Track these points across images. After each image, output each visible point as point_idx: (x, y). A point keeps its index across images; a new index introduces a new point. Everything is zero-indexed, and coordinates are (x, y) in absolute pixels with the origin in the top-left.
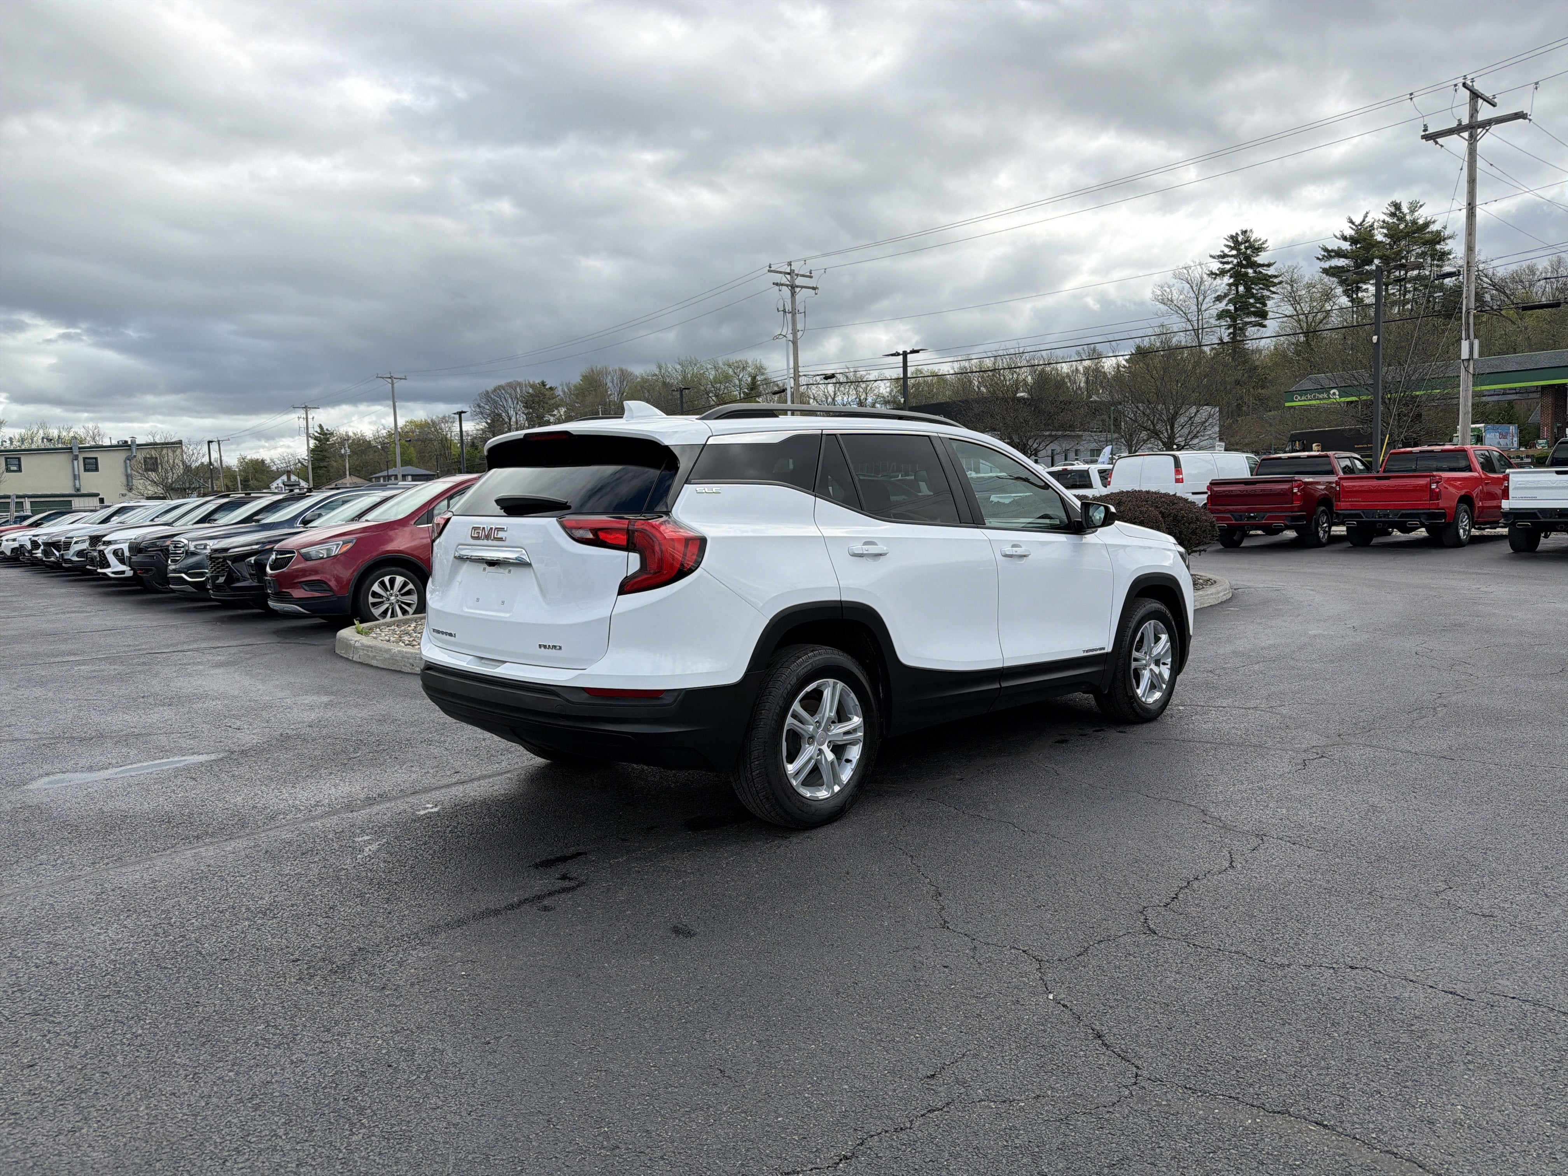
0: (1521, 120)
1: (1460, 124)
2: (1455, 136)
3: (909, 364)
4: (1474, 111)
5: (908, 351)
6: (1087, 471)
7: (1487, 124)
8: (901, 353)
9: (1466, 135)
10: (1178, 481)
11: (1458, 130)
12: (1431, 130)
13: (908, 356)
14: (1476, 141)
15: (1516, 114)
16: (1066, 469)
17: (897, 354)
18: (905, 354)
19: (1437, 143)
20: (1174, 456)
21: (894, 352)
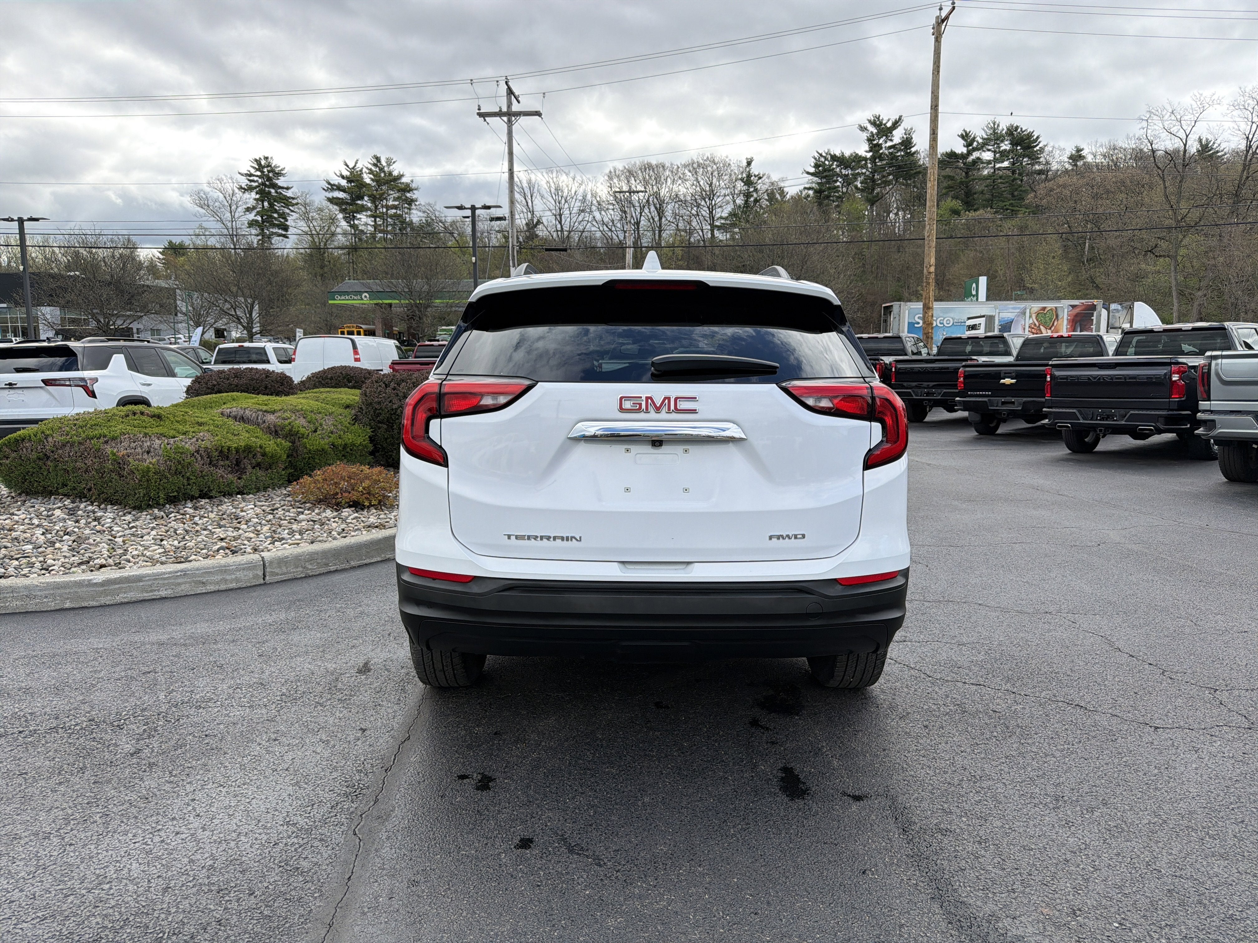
0: (537, 117)
1: (501, 110)
2: (498, 118)
3: (26, 231)
4: (510, 105)
5: (25, 218)
6: (264, 349)
7: (519, 114)
8: (16, 218)
9: (505, 119)
10: (357, 360)
11: (500, 114)
12: (482, 111)
13: (25, 223)
14: (512, 125)
15: (536, 112)
16: (242, 346)
17: (11, 220)
18: (21, 221)
19: (485, 120)
20: (351, 339)
21: (7, 217)
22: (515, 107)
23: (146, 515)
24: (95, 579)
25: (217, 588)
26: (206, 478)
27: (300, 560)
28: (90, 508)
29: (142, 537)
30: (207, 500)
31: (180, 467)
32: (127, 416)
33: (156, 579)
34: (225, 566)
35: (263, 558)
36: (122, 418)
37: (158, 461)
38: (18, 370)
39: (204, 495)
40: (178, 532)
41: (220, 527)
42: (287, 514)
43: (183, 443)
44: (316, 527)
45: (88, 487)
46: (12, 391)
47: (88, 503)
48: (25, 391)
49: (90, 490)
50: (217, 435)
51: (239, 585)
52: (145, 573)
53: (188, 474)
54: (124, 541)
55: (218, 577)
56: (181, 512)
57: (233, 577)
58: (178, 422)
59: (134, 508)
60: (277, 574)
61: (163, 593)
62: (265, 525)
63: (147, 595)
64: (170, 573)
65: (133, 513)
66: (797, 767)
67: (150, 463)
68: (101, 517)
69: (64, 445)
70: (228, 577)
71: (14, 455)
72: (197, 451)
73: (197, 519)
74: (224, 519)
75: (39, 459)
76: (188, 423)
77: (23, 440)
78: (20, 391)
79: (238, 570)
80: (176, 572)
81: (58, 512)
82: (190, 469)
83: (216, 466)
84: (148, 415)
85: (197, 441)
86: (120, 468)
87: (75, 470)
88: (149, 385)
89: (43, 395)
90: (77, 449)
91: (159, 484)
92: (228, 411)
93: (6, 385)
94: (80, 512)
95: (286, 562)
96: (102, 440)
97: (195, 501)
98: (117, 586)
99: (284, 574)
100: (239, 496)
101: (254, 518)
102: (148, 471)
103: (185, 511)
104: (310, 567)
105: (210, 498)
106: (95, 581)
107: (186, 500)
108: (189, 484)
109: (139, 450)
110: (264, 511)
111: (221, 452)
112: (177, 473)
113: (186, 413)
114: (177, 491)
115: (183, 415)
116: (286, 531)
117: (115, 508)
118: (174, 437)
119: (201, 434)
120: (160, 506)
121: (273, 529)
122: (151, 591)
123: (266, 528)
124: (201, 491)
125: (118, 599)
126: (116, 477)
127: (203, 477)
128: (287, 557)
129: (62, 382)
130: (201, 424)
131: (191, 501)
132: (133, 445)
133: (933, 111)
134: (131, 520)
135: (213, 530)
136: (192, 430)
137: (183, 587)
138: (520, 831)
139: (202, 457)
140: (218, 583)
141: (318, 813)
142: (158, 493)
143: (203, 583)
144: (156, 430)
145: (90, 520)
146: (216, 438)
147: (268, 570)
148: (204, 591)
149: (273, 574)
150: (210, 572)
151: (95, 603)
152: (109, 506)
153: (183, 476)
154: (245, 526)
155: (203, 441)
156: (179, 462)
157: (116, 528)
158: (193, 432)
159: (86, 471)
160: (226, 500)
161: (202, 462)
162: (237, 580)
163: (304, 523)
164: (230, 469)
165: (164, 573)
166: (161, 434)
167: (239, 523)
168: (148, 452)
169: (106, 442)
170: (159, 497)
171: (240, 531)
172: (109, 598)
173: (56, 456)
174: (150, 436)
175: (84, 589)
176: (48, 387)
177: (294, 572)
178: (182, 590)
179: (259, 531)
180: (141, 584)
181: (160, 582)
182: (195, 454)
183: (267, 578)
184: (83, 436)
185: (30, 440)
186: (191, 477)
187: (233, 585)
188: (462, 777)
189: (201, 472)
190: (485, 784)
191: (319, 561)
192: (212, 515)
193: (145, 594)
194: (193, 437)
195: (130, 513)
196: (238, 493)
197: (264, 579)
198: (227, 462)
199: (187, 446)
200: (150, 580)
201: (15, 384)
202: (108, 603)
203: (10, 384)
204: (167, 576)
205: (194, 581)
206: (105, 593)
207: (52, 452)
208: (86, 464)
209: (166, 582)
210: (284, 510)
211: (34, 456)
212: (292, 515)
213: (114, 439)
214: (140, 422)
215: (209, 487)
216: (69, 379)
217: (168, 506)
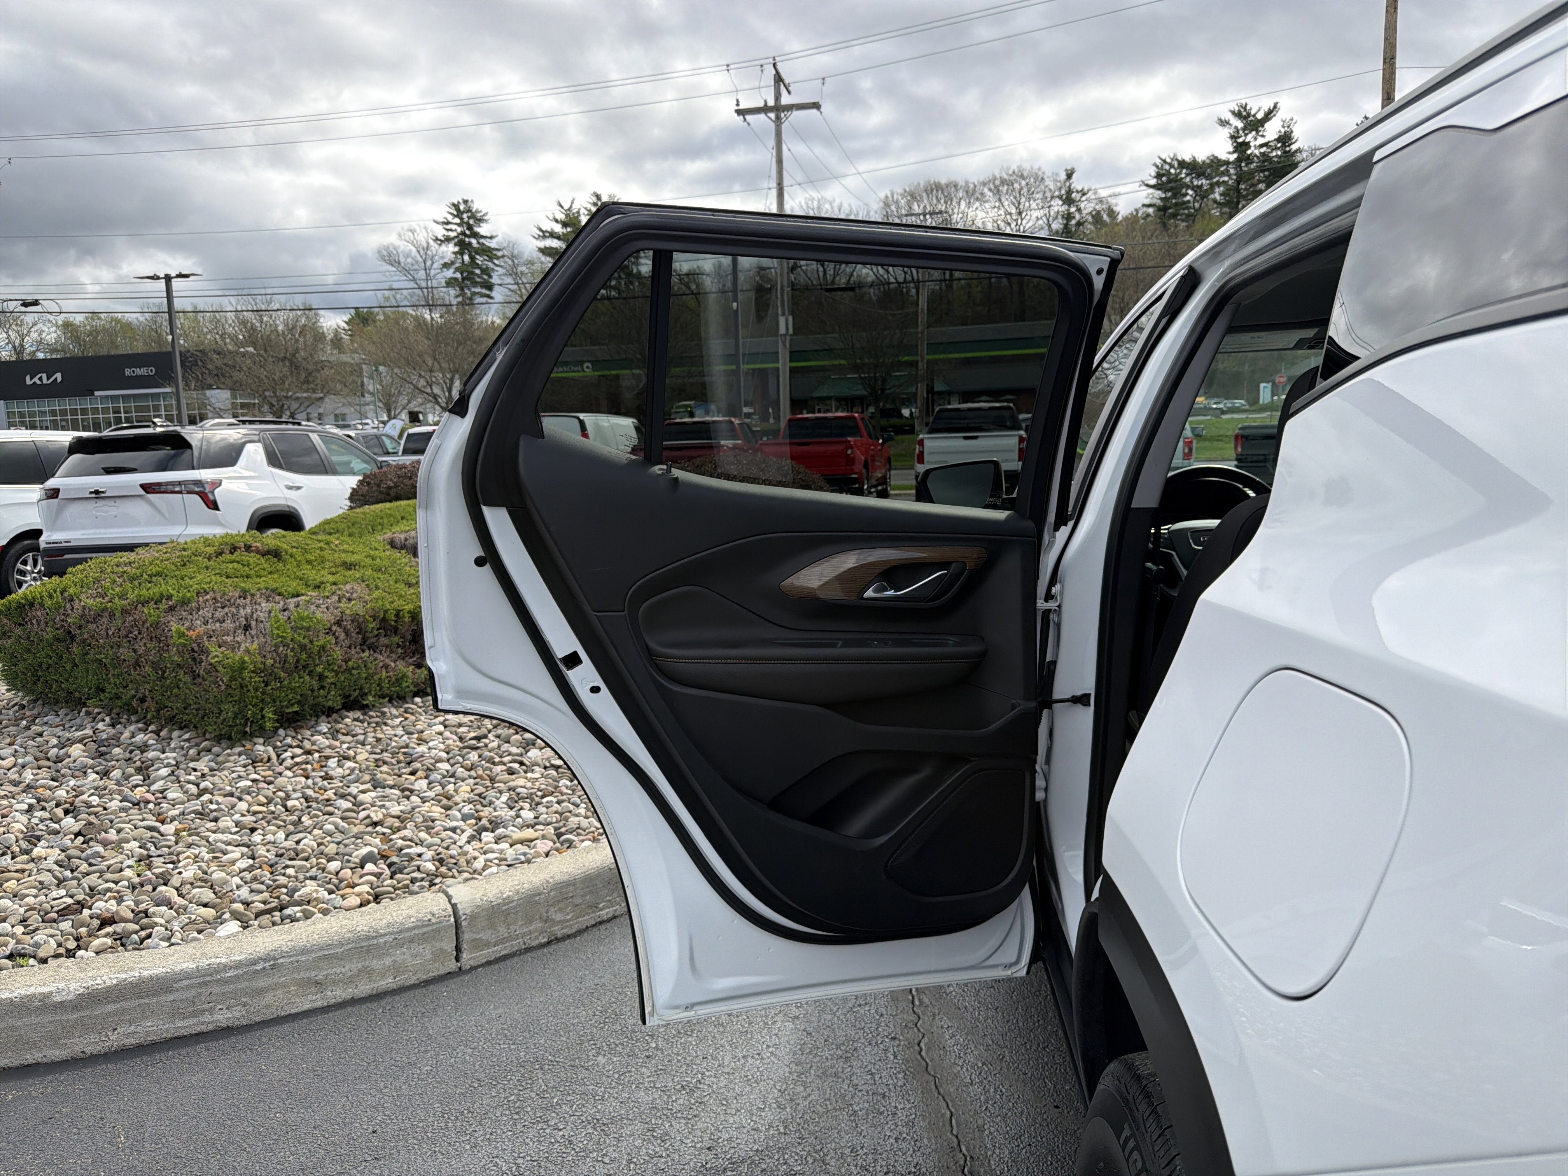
0: (814, 111)
1: (766, 105)
2: (763, 115)
3: (175, 294)
4: (778, 96)
5: (173, 275)
7: (790, 108)
8: (162, 276)
9: (772, 115)
11: (765, 109)
12: (741, 107)
13: (173, 280)
14: (781, 123)
15: (814, 103)
17: (155, 278)
18: (168, 278)
19: (745, 120)
21: (152, 275)
22: (786, 100)
23: (240, 755)
24: (58, 992)
25: (348, 993)
26: (354, 672)
27: (537, 903)
28: (140, 738)
29: (216, 820)
30: (358, 714)
31: (304, 656)
32: (220, 554)
33: (206, 984)
34: (368, 938)
35: (454, 906)
36: (209, 559)
37: (261, 647)
38: (108, 471)
39: (352, 704)
40: (290, 804)
41: (376, 785)
42: (506, 746)
43: (313, 607)
44: (562, 783)
45: (140, 695)
46: (100, 503)
47: (140, 725)
48: (118, 501)
49: (143, 700)
50: (377, 588)
51: (404, 979)
52: (178, 968)
53: (319, 669)
54: (177, 833)
55: (351, 967)
56: (307, 745)
57: (388, 961)
58: (309, 562)
59: (218, 739)
60: (488, 945)
61: (223, 1017)
62: (463, 780)
63: (185, 1026)
64: (238, 965)
65: (216, 749)
67: (247, 651)
68: (153, 761)
69: (99, 615)
70: (376, 964)
71: (18, 631)
72: (338, 623)
73: (332, 763)
74: (385, 763)
75: (59, 640)
76: (328, 564)
77: (32, 605)
78: (111, 502)
79: (398, 943)
80: (254, 962)
81: (76, 750)
82: (324, 659)
83: (373, 648)
84: (258, 552)
85: (339, 601)
86: (194, 659)
87: (118, 661)
88: (299, 488)
89: (139, 509)
90: (119, 622)
91: (263, 693)
92: (402, 536)
93: (91, 493)
94: (117, 750)
95: (507, 913)
96: (163, 606)
97: (335, 716)
98: (112, 1007)
99: (502, 941)
100: (418, 700)
101: (440, 760)
102: (242, 668)
103: (313, 744)
104: (558, 917)
105: (364, 708)
106: (58, 999)
107: (318, 716)
108: (323, 687)
109: (229, 625)
110: (461, 739)
111: (384, 619)
112: (299, 667)
113: (327, 543)
114: (299, 702)
115: (321, 549)
116: (504, 798)
117: (187, 736)
118: (298, 596)
119: (348, 587)
120: (269, 737)
121: (480, 789)
122: (194, 1014)
123: (464, 788)
124: (347, 697)
125: (115, 1039)
126: (187, 679)
127: (349, 670)
128: (508, 901)
129: (170, 488)
130: (349, 566)
131: (328, 716)
132: (219, 614)
133: (1387, 65)
134: (206, 770)
135: (361, 797)
136: (331, 578)
137: (269, 998)
139: (347, 633)
140: (351, 980)
142: (262, 710)
143: (317, 983)
144: (271, 581)
145: (132, 770)
146: (376, 594)
147: (466, 936)
148: (319, 1004)
149: (478, 944)
150: (335, 956)
151: (56, 1054)
152: (176, 734)
153: (310, 674)
154: (423, 783)
155: (350, 600)
156: (303, 647)
157: (173, 794)
158: (334, 584)
159: (137, 664)
160: (394, 711)
161: (347, 642)
162: (396, 969)
163: (538, 772)
164: (400, 650)
165: (225, 967)
166: (273, 591)
167: (413, 773)
168: (247, 628)
169: (172, 609)
170: (263, 717)
171: (414, 798)
172: (92, 1037)
173: (86, 636)
174: (253, 595)
175: (33, 1020)
176: (149, 496)
177: (524, 935)
178: (267, 1007)
179: (449, 798)
180: (171, 997)
181: (217, 990)
182: (334, 628)
183: (465, 956)
184: (131, 596)
185: (42, 605)
186: (327, 673)
187: (388, 982)
189: (346, 662)
191: (578, 900)
192: (363, 755)
193: (180, 1024)
194: (333, 593)
195: (209, 750)
196: (416, 695)
197: (457, 959)
198: (396, 639)
199: (319, 615)
200: (190, 987)
201: (102, 492)
202: (89, 1050)
203: (97, 492)
204: (231, 974)
205: (295, 982)
206: (83, 1026)
207: (80, 627)
208: (135, 651)
209: (229, 988)
210: (498, 736)
211: (49, 634)
212: (514, 750)
213: (184, 602)
214: (239, 566)
215: (361, 689)
216: (180, 483)
217: (281, 732)
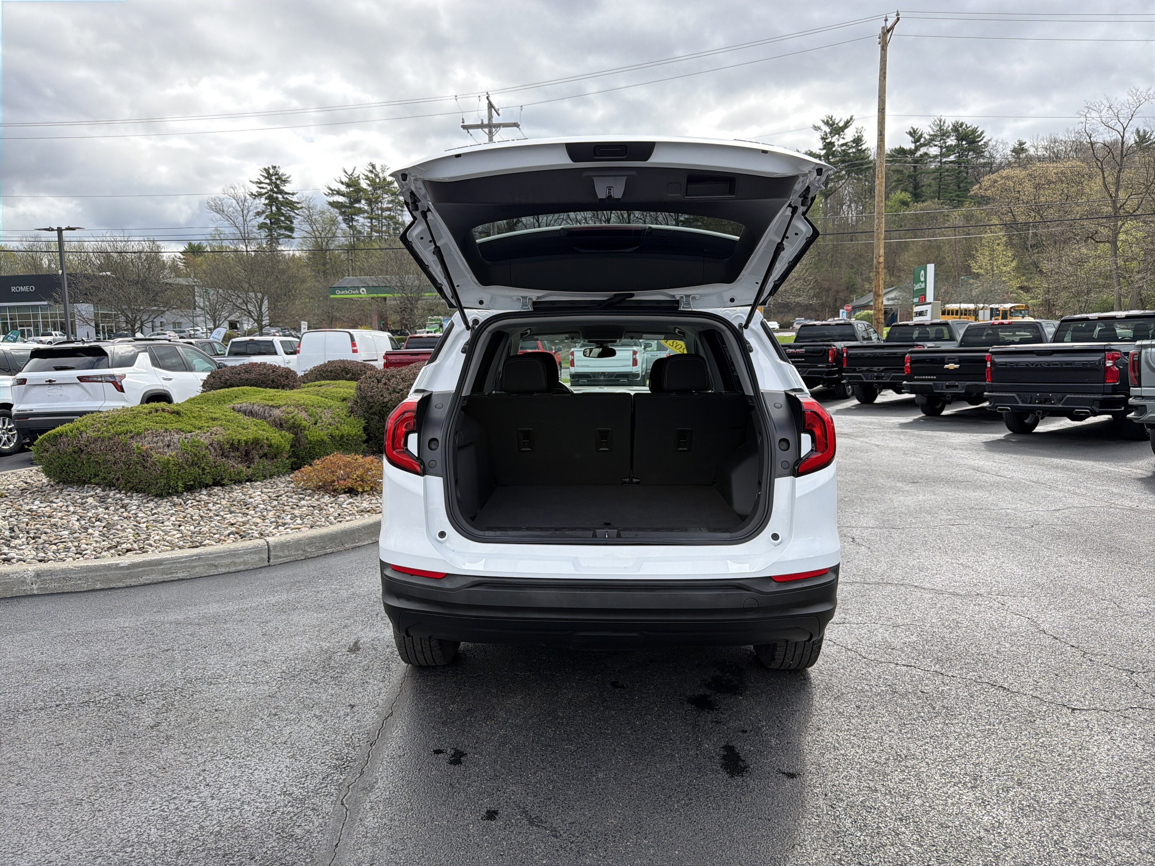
0: (515, 128)
1: (482, 123)
2: (480, 130)
3: (65, 240)
4: (490, 117)
5: (64, 228)
6: (271, 342)
7: (498, 126)
8: (56, 228)
9: (487, 130)
10: (355, 351)
11: (481, 126)
12: (465, 124)
13: (63, 232)
14: (493, 136)
15: (515, 123)
16: (253, 340)
17: (50, 229)
18: (60, 230)
19: (468, 132)
20: (349, 333)
21: (47, 227)
22: (496, 120)
23: (167, 502)
24: (122, 563)
25: (227, 570)
26: (218, 468)
27: (301, 544)
28: (118, 496)
29: (163, 523)
30: (220, 488)
31: (196, 459)
32: (150, 413)
33: (174, 563)
34: (234, 551)
35: (268, 542)
36: (146, 415)
37: (177, 453)
38: (57, 369)
39: (217, 483)
40: (194, 518)
41: (231, 512)
42: (290, 500)
43: (199, 437)
44: (315, 512)
45: (117, 477)
46: (52, 387)
47: (117, 491)
48: (63, 387)
49: (118, 480)
50: (228, 429)
51: (247, 567)
52: (164, 557)
53: (203, 465)
54: (147, 527)
55: (228, 561)
56: (197, 499)
57: (242, 560)
58: (194, 417)
59: (156, 496)
60: (281, 557)
61: (180, 575)
62: (271, 511)
63: (166, 577)
64: (186, 557)
65: (155, 500)
66: (738, 745)
67: (170, 456)
68: (128, 504)
69: (96, 440)
70: (237, 560)
71: (53, 449)
72: (211, 445)
73: (210, 505)
74: (235, 505)
75: (75, 452)
76: (204, 419)
77: (61, 436)
78: (58, 387)
79: (246, 554)
80: (192, 556)
81: (90, 500)
82: (205, 461)
83: (227, 457)
84: (168, 412)
85: (211, 435)
86: (144, 460)
87: (106, 461)
88: (170, 379)
89: (76, 391)
90: (107, 443)
91: (178, 475)
92: (239, 406)
93: (46, 381)
94: (110, 500)
95: (288, 546)
96: (129, 435)
97: (209, 488)
98: (141, 569)
99: (286, 557)
100: (248, 483)
101: (260, 504)
102: (168, 463)
103: (200, 498)
104: (309, 550)
105: (223, 485)
106: (121, 565)
107: (201, 488)
108: (204, 474)
109: (160, 444)
110: (269, 497)
111: (232, 444)
112: (193, 464)
113: (201, 409)
114: (193, 480)
115: (199, 411)
116: (289, 516)
117: (140, 495)
118: (191, 432)
119: (215, 428)
120: (179, 494)
121: (278, 514)
122: (170, 573)
123: (271, 514)
124: (214, 480)
125: (142, 581)
126: (141, 469)
127: (216, 467)
128: (289, 542)
129: (95, 379)
130: (214, 419)
131: (206, 488)
132: (155, 439)
133: (880, 113)
134: (153, 507)
135: (225, 516)
136: (206, 425)
137: (197, 570)
138: (487, 803)
139: (215, 449)
140: (228, 566)
141: (311, 784)
142: (177, 482)
143: (215, 566)
144: (176, 425)
145: (118, 507)
146: (228, 432)
147: (272, 553)
148: (216, 573)
149: (277, 557)
150: (222, 556)
151: (121, 585)
152: (135, 494)
153: (198, 467)
154: (253, 512)
155: (216, 434)
156: (195, 455)
157: (141, 515)
158: (208, 427)
159: (115, 463)
160: (237, 487)
161: (215, 454)
162: (245, 563)
163: (304, 509)
164: (240, 459)
165: (182, 558)
166: (180, 429)
167: (248, 509)
168: (168, 446)
169: (132, 437)
170: (177, 486)
171: (248, 516)
172: (134, 580)
173: (89, 450)
174: (170, 432)
175: (113, 572)
176: (83, 383)
177: (295, 555)
178: (197, 573)
179: (264, 517)
180: (162, 567)
181: (178, 565)
182: (209, 447)
183: (271, 561)
184: (112, 431)
185: (67, 436)
186: (206, 467)
187: (242, 567)
188: (438, 752)
189: (215, 463)
190: (457, 758)
191: (317, 545)
192: (224, 502)
193: (165, 577)
194: (208, 431)
195: (152, 500)
196: (247, 481)
197: (269, 562)
198: (238, 454)
199: (202, 440)
200: (169, 564)
201: (54, 381)
202: (133, 584)
203: (50, 381)
204: (184, 560)
205: (207, 564)
206: (131, 576)
207: (86, 446)
208: (114, 457)
209: (184, 565)
210: (287, 496)
211: (70, 449)
212: (294, 501)
213: (138, 434)
214: (162, 418)
215: (221, 476)
216: (101, 376)
217: (185, 493)
